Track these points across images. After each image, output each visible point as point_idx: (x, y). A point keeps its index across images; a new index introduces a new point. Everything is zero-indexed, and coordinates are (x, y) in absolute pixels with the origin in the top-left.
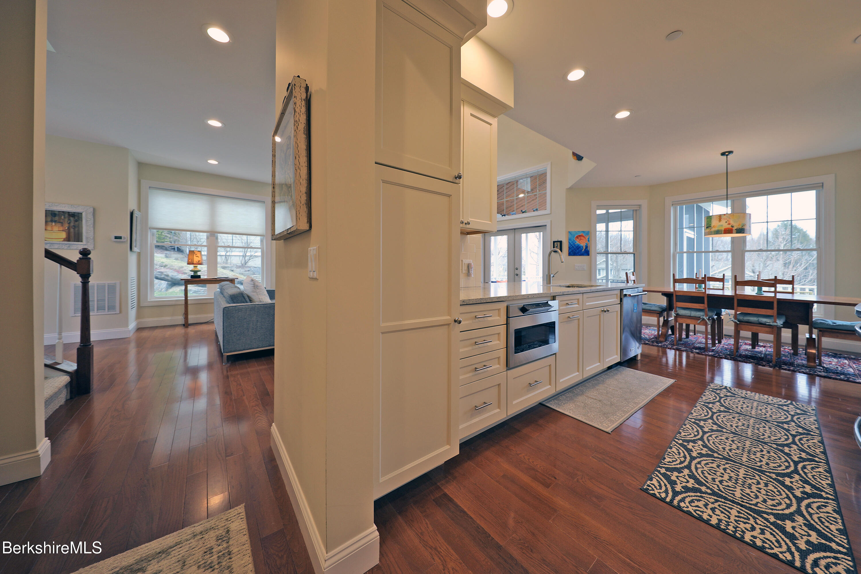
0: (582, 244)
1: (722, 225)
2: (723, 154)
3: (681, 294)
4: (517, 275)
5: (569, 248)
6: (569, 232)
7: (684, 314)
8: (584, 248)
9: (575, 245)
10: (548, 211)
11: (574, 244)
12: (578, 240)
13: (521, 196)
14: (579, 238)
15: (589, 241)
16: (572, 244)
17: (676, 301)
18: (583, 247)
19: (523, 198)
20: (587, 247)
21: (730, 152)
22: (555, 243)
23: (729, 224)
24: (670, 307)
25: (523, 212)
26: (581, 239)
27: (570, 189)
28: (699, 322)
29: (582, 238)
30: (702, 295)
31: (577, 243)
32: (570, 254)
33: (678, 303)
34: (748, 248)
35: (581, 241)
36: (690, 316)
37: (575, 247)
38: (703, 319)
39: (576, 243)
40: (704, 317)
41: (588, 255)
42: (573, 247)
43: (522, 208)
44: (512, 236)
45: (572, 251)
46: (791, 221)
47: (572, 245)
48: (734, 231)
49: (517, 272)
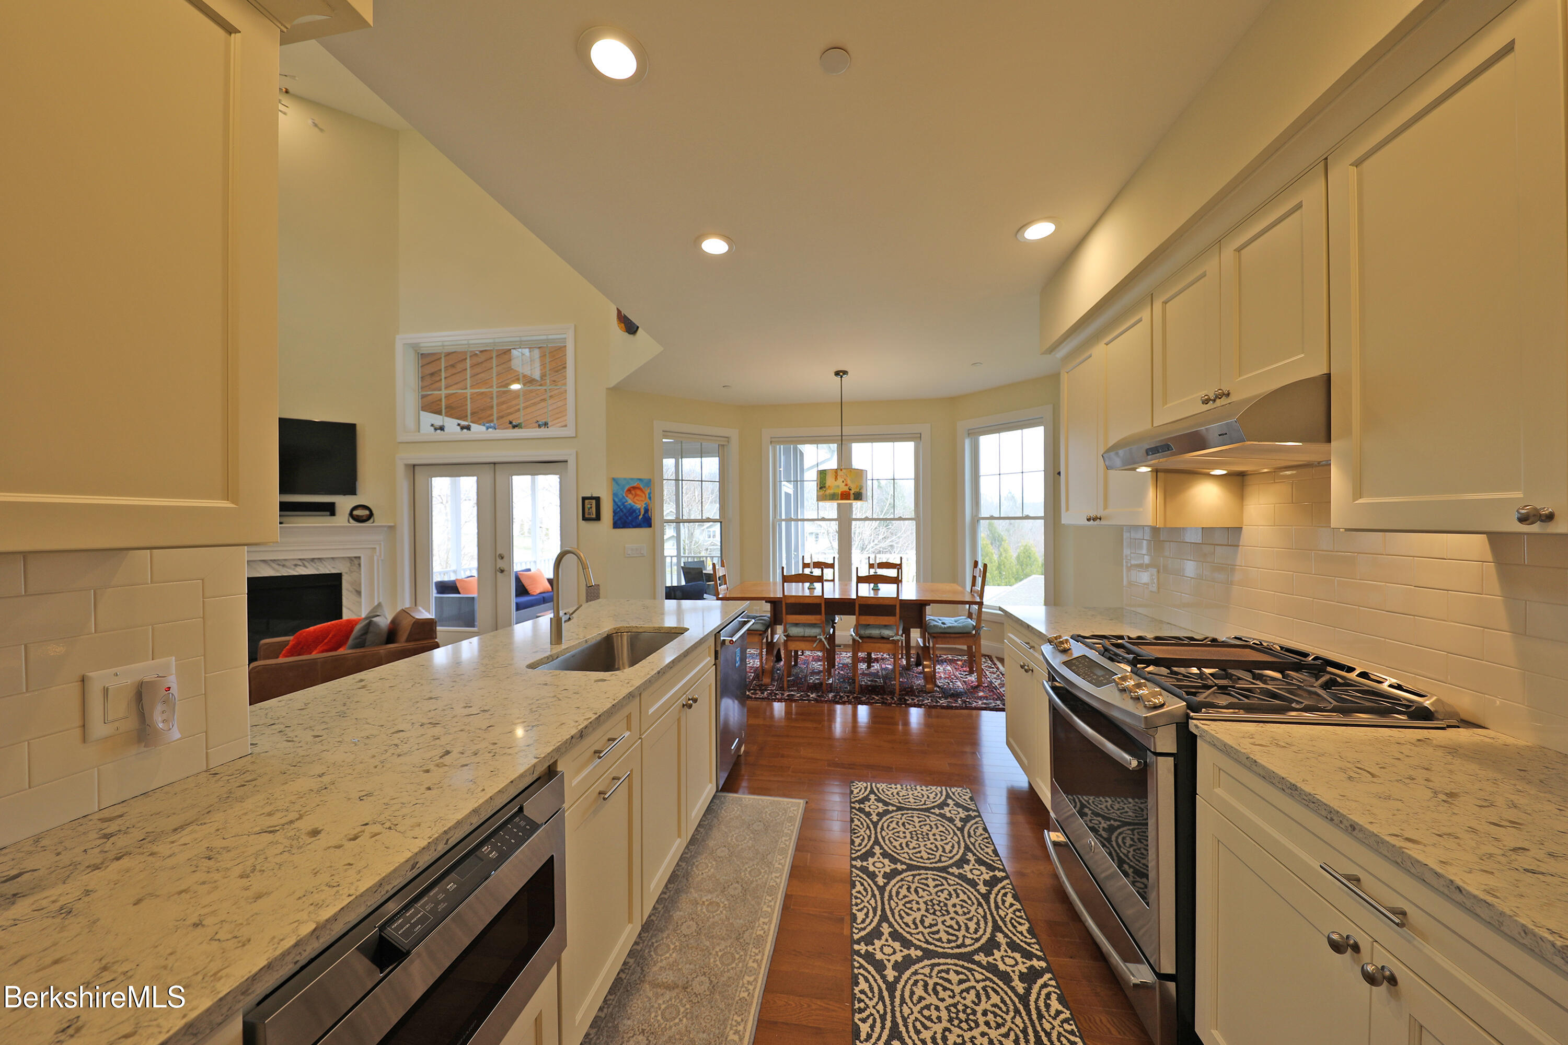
0: (639, 505)
1: (838, 486)
2: (837, 374)
3: (792, 601)
4: (502, 571)
5: (615, 513)
6: (614, 479)
7: (797, 635)
8: (643, 512)
9: (625, 506)
10: (570, 431)
11: (623, 504)
12: (630, 496)
13: (516, 387)
14: (633, 492)
15: (650, 498)
16: (619, 504)
17: (787, 614)
18: (639, 510)
19: (516, 393)
20: (647, 511)
21: (845, 373)
22: (587, 501)
23: (846, 485)
24: (776, 619)
25: (514, 427)
26: (636, 495)
27: (616, 391)
28: (815, 645)
29: (639, 492)
30: (818, 601)
31: (630, 501)
32: (616, 526)
33: (788, 616)
34: (854, 517)
35: (637, 498)
36: (804, 637)
37: (625, 511)
38: (821, 640)
39: (627, 501)
40: (821, 637)
41: (650, 526)
42: (621, 510)
43: (511, 418)
44: (488, 478)
45: (620, 518)
46: (894, 479)
47: (619, 507)
48: (852, 496)
49: (501, 564)
